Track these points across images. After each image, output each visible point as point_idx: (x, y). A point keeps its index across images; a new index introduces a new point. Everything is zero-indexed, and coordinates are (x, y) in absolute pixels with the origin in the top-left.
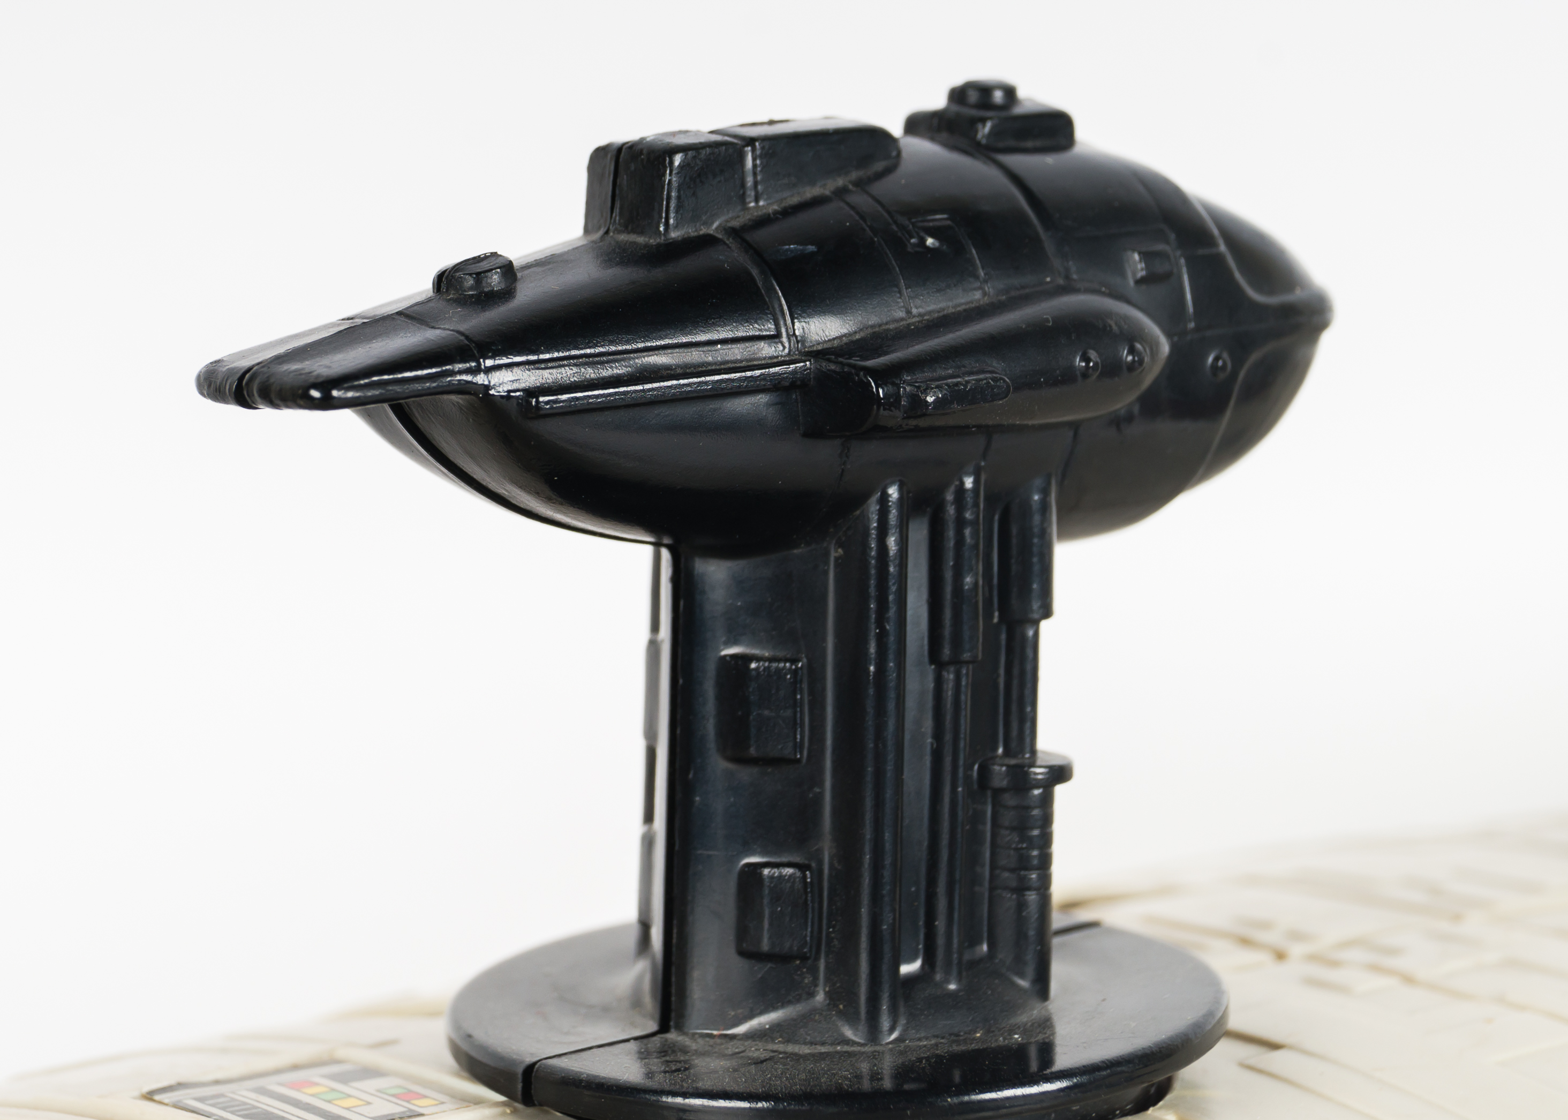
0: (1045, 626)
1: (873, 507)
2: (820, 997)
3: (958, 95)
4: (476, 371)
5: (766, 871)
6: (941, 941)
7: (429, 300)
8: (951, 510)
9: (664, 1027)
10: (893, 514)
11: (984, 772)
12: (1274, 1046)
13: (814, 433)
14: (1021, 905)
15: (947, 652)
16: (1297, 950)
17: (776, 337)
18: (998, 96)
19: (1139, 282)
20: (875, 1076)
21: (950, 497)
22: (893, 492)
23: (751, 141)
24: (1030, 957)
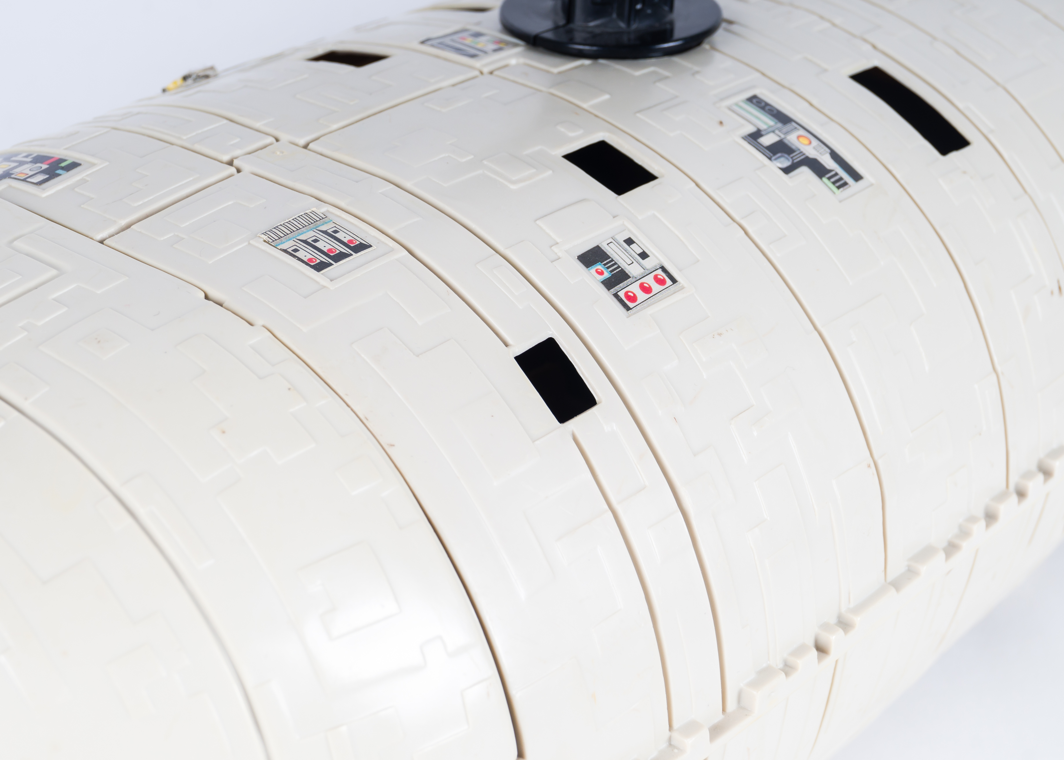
2: (615, 15)
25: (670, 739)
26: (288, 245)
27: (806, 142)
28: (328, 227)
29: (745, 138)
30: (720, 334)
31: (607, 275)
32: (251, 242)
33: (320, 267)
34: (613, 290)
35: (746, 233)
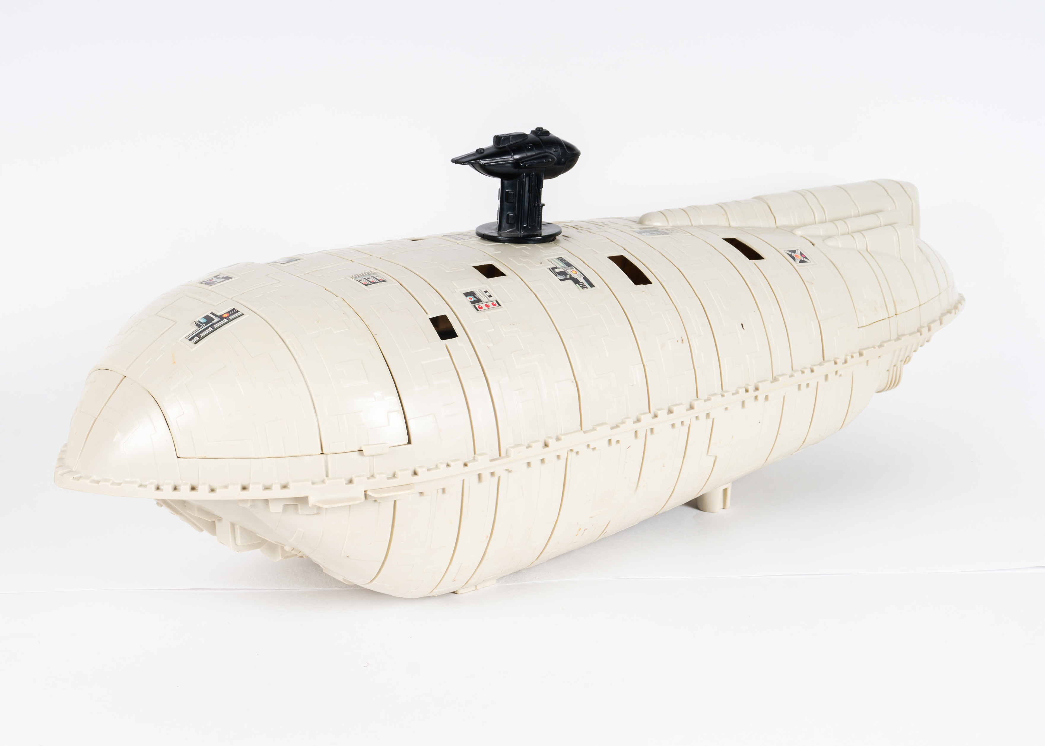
0: (543, 189)
1: (522, 175)
2: (515, 228)
3: (537, 129)
4: (479, 161)
5: (510, 214)
6: (529, 223)
7: (475, 153)
8: (531, 176)
9: (499, 231)
10: (524, 176)
11: (535, 205)
12: (568, 237)
13: (515, 168)
14: (538, 220)
15: (530, 192)
16: (580, 229)
17: (512, 158)
18: (541, 129)
19: (554, 152)
20: (521, 236)
21: (531, 175)
22: (524, 174)
23: (511, 136)
24: (539, 225)
25: (474, 457)
26: (358, 279)
27: (575, 273)
28: (375, 276)
29: (549, 269)
30: (514, 324)
31: (473, 300)
32: (347, 278)
33: (366, 285)
34: (474, 305)
35: (536, 296)
